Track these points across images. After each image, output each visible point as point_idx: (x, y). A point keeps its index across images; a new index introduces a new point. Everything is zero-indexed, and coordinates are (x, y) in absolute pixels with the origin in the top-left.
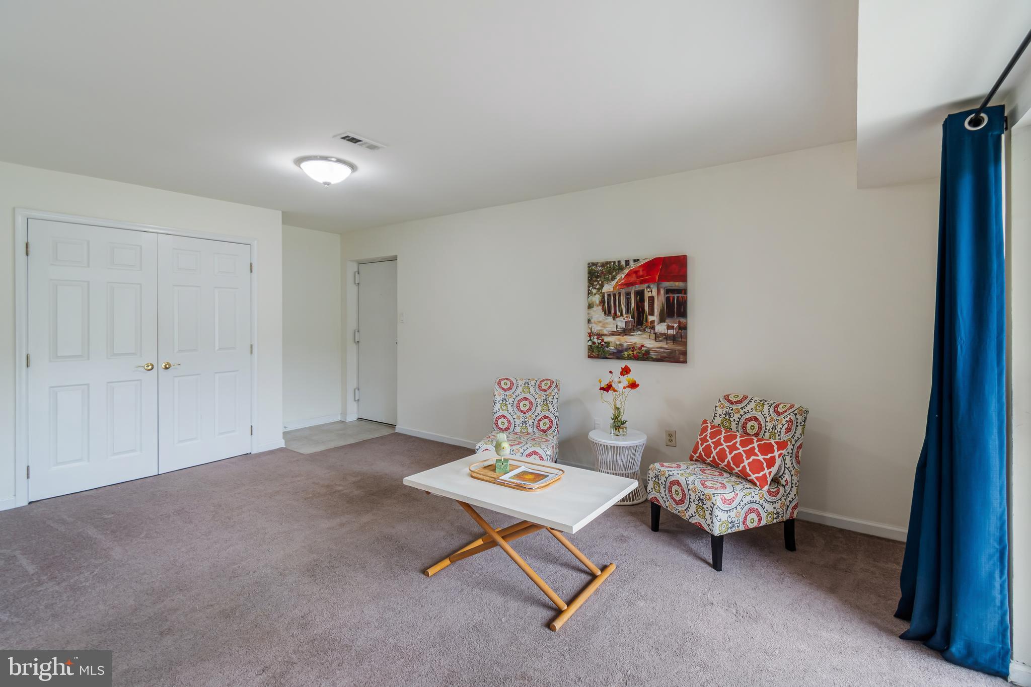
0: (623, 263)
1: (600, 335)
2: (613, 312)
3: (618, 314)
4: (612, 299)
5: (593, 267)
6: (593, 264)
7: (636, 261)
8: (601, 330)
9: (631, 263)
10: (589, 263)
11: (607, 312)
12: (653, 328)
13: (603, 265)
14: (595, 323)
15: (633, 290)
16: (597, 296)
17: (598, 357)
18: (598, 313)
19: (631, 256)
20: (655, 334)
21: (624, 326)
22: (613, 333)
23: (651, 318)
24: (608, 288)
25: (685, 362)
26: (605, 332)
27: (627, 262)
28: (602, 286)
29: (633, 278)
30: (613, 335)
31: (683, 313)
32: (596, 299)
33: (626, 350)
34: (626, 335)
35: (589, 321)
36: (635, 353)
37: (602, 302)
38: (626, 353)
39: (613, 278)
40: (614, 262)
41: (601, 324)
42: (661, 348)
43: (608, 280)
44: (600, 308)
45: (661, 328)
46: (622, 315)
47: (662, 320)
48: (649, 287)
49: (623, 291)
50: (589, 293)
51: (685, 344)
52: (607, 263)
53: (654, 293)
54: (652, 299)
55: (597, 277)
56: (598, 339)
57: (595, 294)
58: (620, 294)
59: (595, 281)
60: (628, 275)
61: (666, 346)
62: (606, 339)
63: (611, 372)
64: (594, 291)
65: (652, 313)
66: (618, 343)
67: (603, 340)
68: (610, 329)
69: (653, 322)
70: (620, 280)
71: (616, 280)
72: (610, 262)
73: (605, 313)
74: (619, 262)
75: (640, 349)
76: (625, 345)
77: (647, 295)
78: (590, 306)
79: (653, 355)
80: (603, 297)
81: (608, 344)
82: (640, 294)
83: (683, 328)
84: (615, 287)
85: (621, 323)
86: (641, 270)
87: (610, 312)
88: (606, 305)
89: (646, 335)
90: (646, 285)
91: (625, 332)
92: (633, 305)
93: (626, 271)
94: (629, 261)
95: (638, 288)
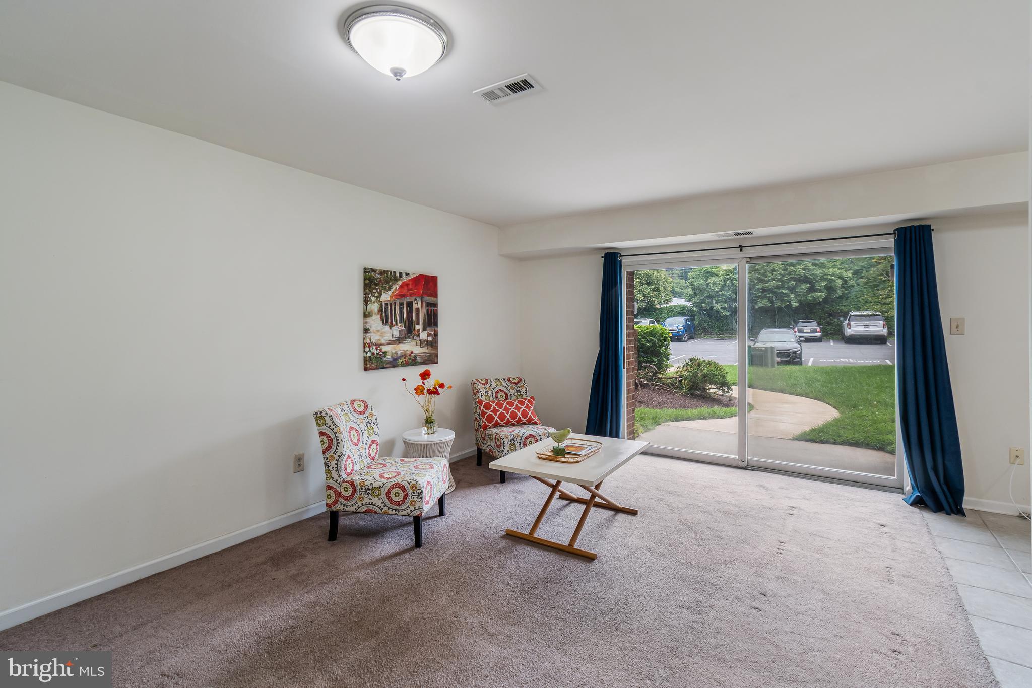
0: (397, 275)
1: (378, 345)
2: (389, 321)
3: (394, 323)
4: (389, 308)
5: (373, 274)
6: (373, 270)
7: (407, 274)
8: (379, 340)
9: (404, 275)
10: (365, 269)
11: (385, 321)
12: (419, 336)
13: (383, 272)
14: (374, 333)
15: (405, 301)
16: (376, 304)
17: (377, 368)
18: (375, 322)
19: (404, 270)
20: (420, 341)
21: (398, 335)
22: (390, 343)
23: (417, 327)
24: (386, 297)
25: (437, 362)
26: (383, 342)
27: (401, 274)
28: (380, 294)
29: (405, 291)
30: (389, 344)
31: (436, 324)
32: (374, 307)
33: (400, 357)
34: (400, 343)
35: (366, 331)
36: (406, 359)
37: (381, 311)
38: (400, 360)
39: (390, 288)
40: (391, 272)
41: (379, 334)
42: (424, 353)
43: (385, 288)
44: (379, 316)
45: (424, 336)
46: (396, 324)
47: (424, 329)
48: (416, 300)
49: (398, 302)
50: (366, 301)
51: (436, 348)
52: (385, 272)
53: (419, 306)
54: (417, 309)
55: (376, 284)
56: (377, 349)
57: (374, 302)
58: (395, 303)
59: (374, 289)
60: (401, 287)
61: (427, 351)
62: (384, 349)
64: (373, 299)
65: (418, 323)
66: (394, 351)
67: (381, 350)
68: (387, 338)
69: (418, 330)
70: (395, 290)
71: (392, 290)
72: (387, 272)
73: (383, 322)
74: (394, 272)
75: (410, 355)
76: (399, 353)
77: (415, 306)
78: (366, 315)
79: (419, 360)
80: (381, 305)
81: (385, 353)
82: (410, 305)
83: (436, 335)
84: (391, 297)
85: (396, 332)
86: (410, 283)
87: (387, 322)
88: (384, 314)
89: (414, 343)
90: (414, 297)
91: (399, 340)
92: (405, 315)
93: (400, 283)
94: (402, 273)
95: (408, 299)
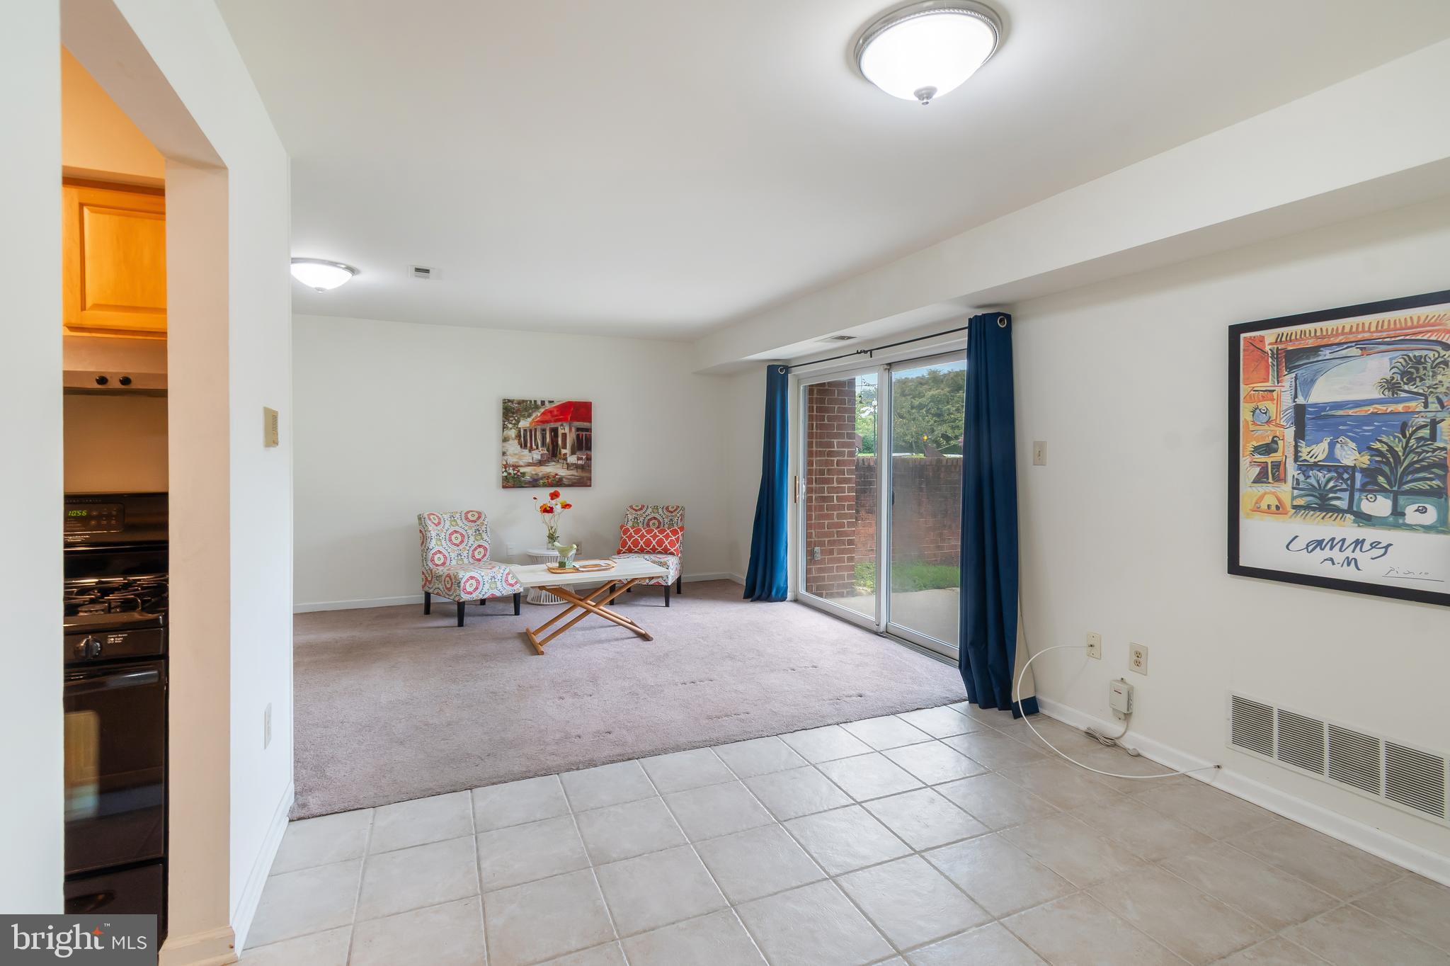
0: (539, 403)
1: (515, 467)
2: (529, 445)
3: (534, 447)
4: (528, 433)
5: (509, 404)
6: (509, 401)
7: (550, 402)
8: (517, 462)
9: (547, 403)
10: (505, 400)
11: (524, 445)
12: (565, 459)
13: (520, 403)
14: (510, 455)
15: (548, 427)
16: (513, 431)
17: (514, 487)
18: (513, 447)
19: (546, 397)
20: (567, 464)
21: (539, 458)
22: (529, 465)
23: (563, 451)
24: (524, 424)
25: (590, 486)
26: (521, 463)
27: (543, 403)
28: (518, 422)
29: (548, 417)
30: (529, 466)
31: (589, 448)
32: (513, 433)
33: (542, 479)
34: (541, 465)
35: (504, 454)
36: (550, 481)
37: (518, 436)
38: (541, 481)
39: (529, 416)
40: (531, 401)
41: (517, 457)
42: (572, 475)
43: (524, 416)
44: (516, 441)
45: (572, 459)
46: (537, 448)
47: (573, 453)
48: (562, 425)
49: (539, 428)
50: (504, 427)
51: (590, 471)
52: (523, 401)
53: (567, 430)
54: (564, 435)
55: (513, 413)
56: (514, 470)
57: (511, 429)
58: (536, 429)
59: (511, 417)
60: (543, 414)
61: (576, 474)
62: (522, 470)
63: (535, 498)
64: (510, 426)
65: (565, 447)
66: (534, 473)
67: (518, 471)
68: (527, 461)
69: (565, 454)
70: (536, 417)
71: (532, 417)
72: (527, 401)
73: (521, 447)
74: (535, 401)
75: (554, 477)
76: (540, 474)
77: (560, 431)
78: (505, 440)
79: (565, 481)
80: (520, 432)
81: (524, 474)
82: (555, 431)
83: (589, 459)
84: (531, 424)
85: (537, 455)
86: (555, 410)
87: (526, 446)
88: (522, 439)
89: (559, 466)
90: (560, 423)
91: (541, 463)
92: (548, 440)
93: (542, 410)
94: (544, 401)
95: (553, 425)
